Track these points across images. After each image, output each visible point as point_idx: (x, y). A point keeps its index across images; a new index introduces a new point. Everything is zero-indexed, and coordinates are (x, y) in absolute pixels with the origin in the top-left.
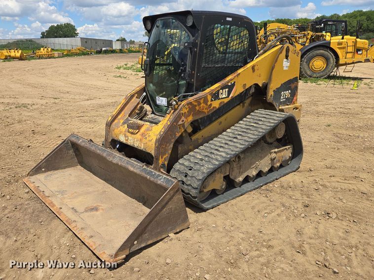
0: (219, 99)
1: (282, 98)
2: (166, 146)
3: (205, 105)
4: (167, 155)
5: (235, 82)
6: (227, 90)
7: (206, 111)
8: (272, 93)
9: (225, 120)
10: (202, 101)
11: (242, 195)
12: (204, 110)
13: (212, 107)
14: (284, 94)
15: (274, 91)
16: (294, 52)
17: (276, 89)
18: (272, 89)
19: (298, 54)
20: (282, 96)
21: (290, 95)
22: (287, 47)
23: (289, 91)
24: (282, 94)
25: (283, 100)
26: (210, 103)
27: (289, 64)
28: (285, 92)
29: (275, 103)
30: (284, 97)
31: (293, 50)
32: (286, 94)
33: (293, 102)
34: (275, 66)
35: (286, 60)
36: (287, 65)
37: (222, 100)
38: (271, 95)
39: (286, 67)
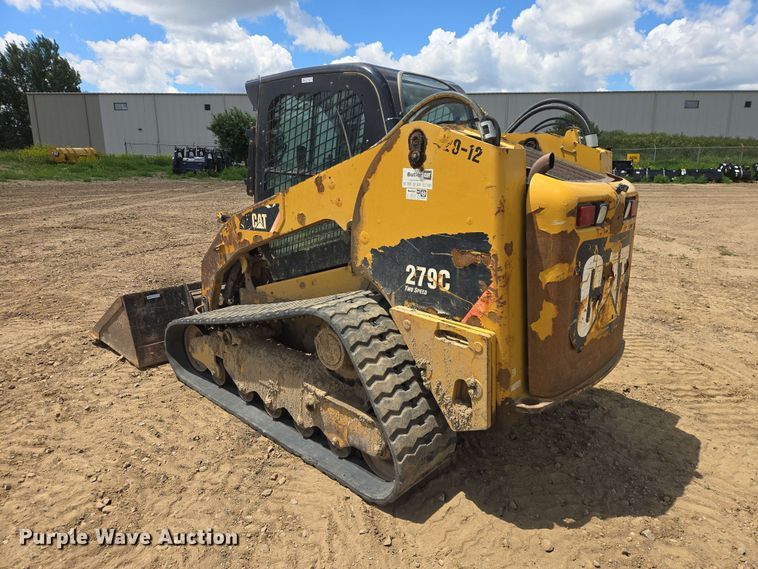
0: (252, 229)
1: (408, 281)
2: (208, 274)
3: (234, 232)
5: (277, 205)
6: (264, 216)
8: (369, 256)
10: (232, 224)
13: (242, 240)
14: (419, 273)
15: (373, 251)
16: (450, 148)
17: (383, 248)
18: (365, 244)
19: (474, 153)
20: (411, 276)
21: (448, 286)
22: (415, 131)
23: (442, 272)
24: (408, 270)
25: (417, 291)
26: (238, 230)
27: (428, 185)
28: (423, 270)
29: (384, 286)
30: (420, 284)
31: (444, 141)
32: (430, 279)
33: (468, 315)
34: (368, 184)
35: (412, 171)
36: (421, 187)
37: (258, 233)
38: (366, 259)
39: (419, 192)
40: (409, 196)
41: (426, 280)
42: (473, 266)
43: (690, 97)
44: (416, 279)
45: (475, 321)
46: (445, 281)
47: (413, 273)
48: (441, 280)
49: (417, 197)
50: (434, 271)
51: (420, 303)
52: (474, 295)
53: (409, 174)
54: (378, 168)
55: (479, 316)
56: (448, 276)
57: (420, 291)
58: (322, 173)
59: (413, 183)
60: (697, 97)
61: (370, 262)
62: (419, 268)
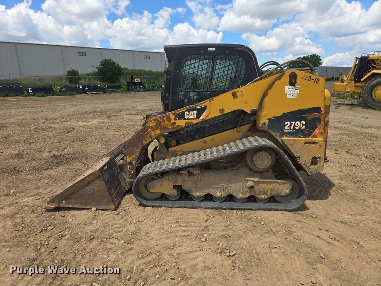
0: (185, 119)
1: (286, 128)
2: (133, 149)
3: (168, 122)
4: (134, 156)
5: (205, 106)
6: (195, 112)
7: (170, 127)
8: (267, 121)
9: (212, 140)
10: (165, 119)
11: (192, 208)
12: (168, 127)
13: (176, 125)
14: (291, 124)
15: (269, 119)
16: (307, 79)
17: (274, 117)
18: (264, 117)
19: (317, 81)
20: (287, 126)
21: (304, 126)
22: (292, 73)
23: (302, 122)
24: (286, 123)
25: (290, 131)
26: (173, 121)
27: (297, 92)
28: (293, 122)
29: (274, 132)
30: (292, 128)
31: (305, 77)
32: (296, 125)
33: (312, 135)
34: (268, 93)
35: (290, 87)
36: (294, 93)
37: (189, 121)
38: (265, 123)
39: (293, 95)
40: (288, 96)
41: (294, 126)
42: (315, 118)
43: (146, 54)
44: (290, 126)
45: (315, 136)
46: (303, 125)
47: (289, 124)
48: (301, 125)
49: (292, 97)
50: (299, 122)
51: (291, 135)
52: (315, 127)
53: (288, 88)
54: (273, 87)
55: (316, 134)
56: (304, 123)
57: (291, 131)
58: (236, 90)
59: (290, 92)
60: (148, 54)
61: (267, 124)
62: (291, 122)
